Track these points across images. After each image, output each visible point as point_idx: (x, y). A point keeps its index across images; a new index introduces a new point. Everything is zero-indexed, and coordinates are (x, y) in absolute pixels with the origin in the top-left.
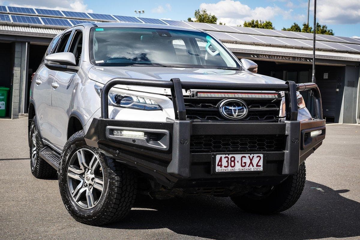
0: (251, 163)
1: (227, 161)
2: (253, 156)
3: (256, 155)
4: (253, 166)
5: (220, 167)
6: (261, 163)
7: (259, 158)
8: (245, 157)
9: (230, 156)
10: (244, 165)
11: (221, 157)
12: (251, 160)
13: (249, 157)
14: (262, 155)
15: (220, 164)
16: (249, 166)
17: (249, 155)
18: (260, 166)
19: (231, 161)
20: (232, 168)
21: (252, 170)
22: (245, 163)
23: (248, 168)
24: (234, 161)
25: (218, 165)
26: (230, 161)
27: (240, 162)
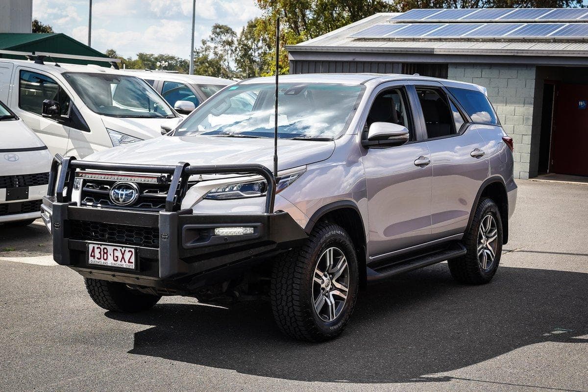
0: (123, 258)
1: (100, 253)
2: (125, 250)
3: (127, 250)
4: (125, 262)
5: (93, 258)
6: (133, 260)
7: (131, 253)
8: (117, 250)
9: (102, 247)
10: (116, 259)
11: (94, 247)
12: (123, 254)
13: (121, 250)
14: (133, 250)
15: (93, 255)
16: (121, 262)
17: (121, 248)
18: (132, 263)
19: (104, 253)
20: (104, 261)
21: (125, 267)
22: (117, 257)
23: (120, 263)
24: (107, 253)
25: (91, 256)
26: (102, 253)
27: (112, 254)
